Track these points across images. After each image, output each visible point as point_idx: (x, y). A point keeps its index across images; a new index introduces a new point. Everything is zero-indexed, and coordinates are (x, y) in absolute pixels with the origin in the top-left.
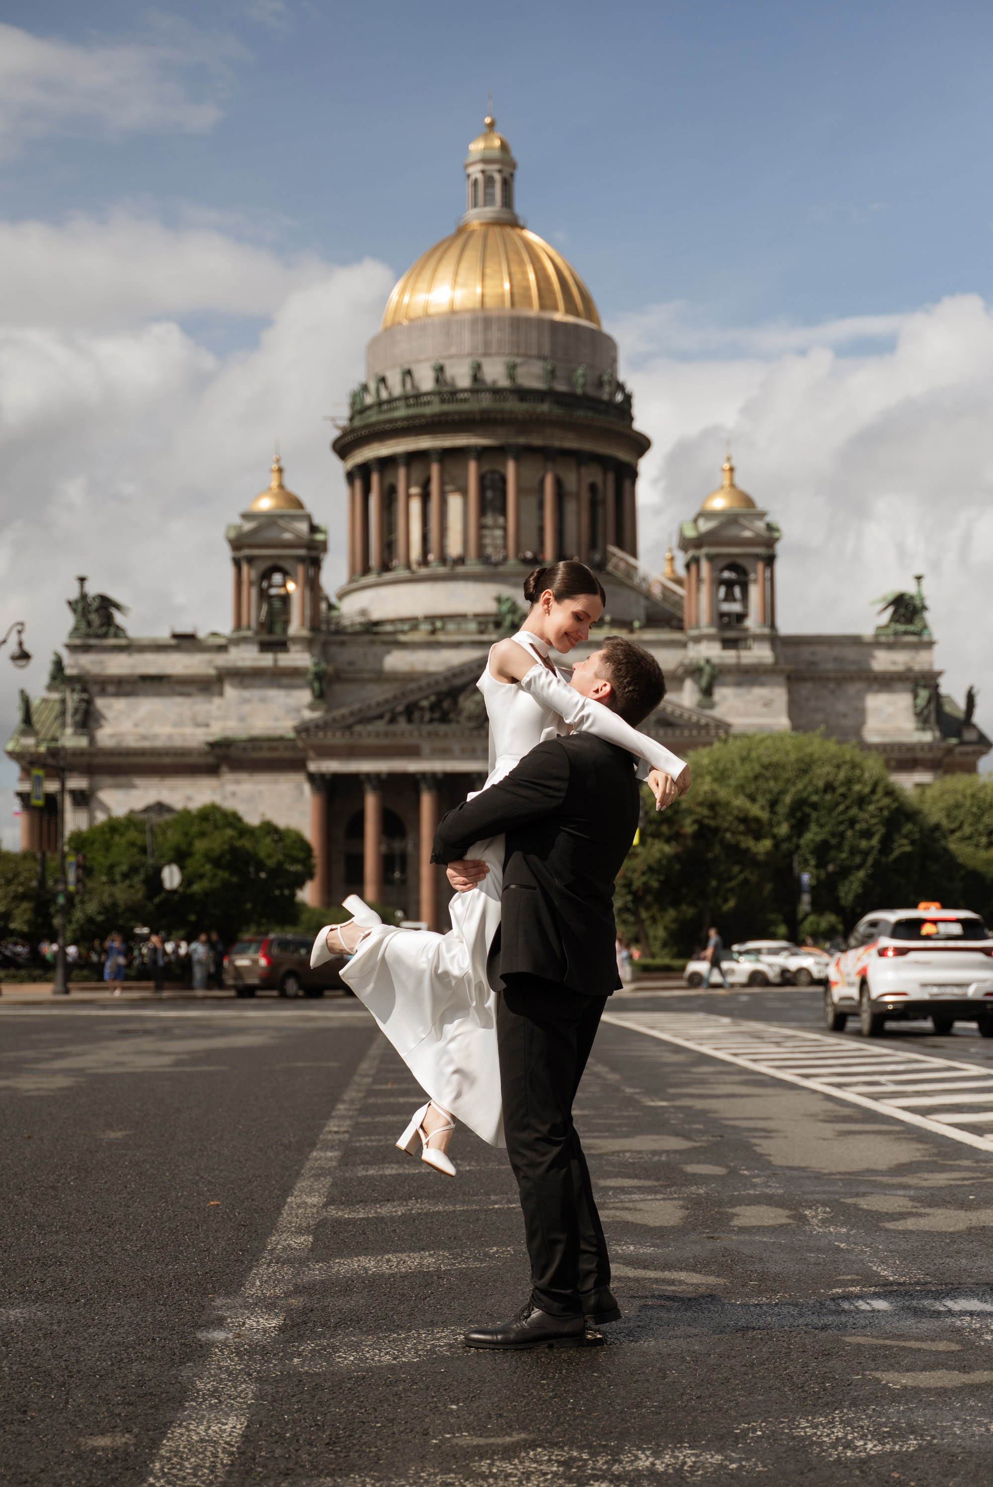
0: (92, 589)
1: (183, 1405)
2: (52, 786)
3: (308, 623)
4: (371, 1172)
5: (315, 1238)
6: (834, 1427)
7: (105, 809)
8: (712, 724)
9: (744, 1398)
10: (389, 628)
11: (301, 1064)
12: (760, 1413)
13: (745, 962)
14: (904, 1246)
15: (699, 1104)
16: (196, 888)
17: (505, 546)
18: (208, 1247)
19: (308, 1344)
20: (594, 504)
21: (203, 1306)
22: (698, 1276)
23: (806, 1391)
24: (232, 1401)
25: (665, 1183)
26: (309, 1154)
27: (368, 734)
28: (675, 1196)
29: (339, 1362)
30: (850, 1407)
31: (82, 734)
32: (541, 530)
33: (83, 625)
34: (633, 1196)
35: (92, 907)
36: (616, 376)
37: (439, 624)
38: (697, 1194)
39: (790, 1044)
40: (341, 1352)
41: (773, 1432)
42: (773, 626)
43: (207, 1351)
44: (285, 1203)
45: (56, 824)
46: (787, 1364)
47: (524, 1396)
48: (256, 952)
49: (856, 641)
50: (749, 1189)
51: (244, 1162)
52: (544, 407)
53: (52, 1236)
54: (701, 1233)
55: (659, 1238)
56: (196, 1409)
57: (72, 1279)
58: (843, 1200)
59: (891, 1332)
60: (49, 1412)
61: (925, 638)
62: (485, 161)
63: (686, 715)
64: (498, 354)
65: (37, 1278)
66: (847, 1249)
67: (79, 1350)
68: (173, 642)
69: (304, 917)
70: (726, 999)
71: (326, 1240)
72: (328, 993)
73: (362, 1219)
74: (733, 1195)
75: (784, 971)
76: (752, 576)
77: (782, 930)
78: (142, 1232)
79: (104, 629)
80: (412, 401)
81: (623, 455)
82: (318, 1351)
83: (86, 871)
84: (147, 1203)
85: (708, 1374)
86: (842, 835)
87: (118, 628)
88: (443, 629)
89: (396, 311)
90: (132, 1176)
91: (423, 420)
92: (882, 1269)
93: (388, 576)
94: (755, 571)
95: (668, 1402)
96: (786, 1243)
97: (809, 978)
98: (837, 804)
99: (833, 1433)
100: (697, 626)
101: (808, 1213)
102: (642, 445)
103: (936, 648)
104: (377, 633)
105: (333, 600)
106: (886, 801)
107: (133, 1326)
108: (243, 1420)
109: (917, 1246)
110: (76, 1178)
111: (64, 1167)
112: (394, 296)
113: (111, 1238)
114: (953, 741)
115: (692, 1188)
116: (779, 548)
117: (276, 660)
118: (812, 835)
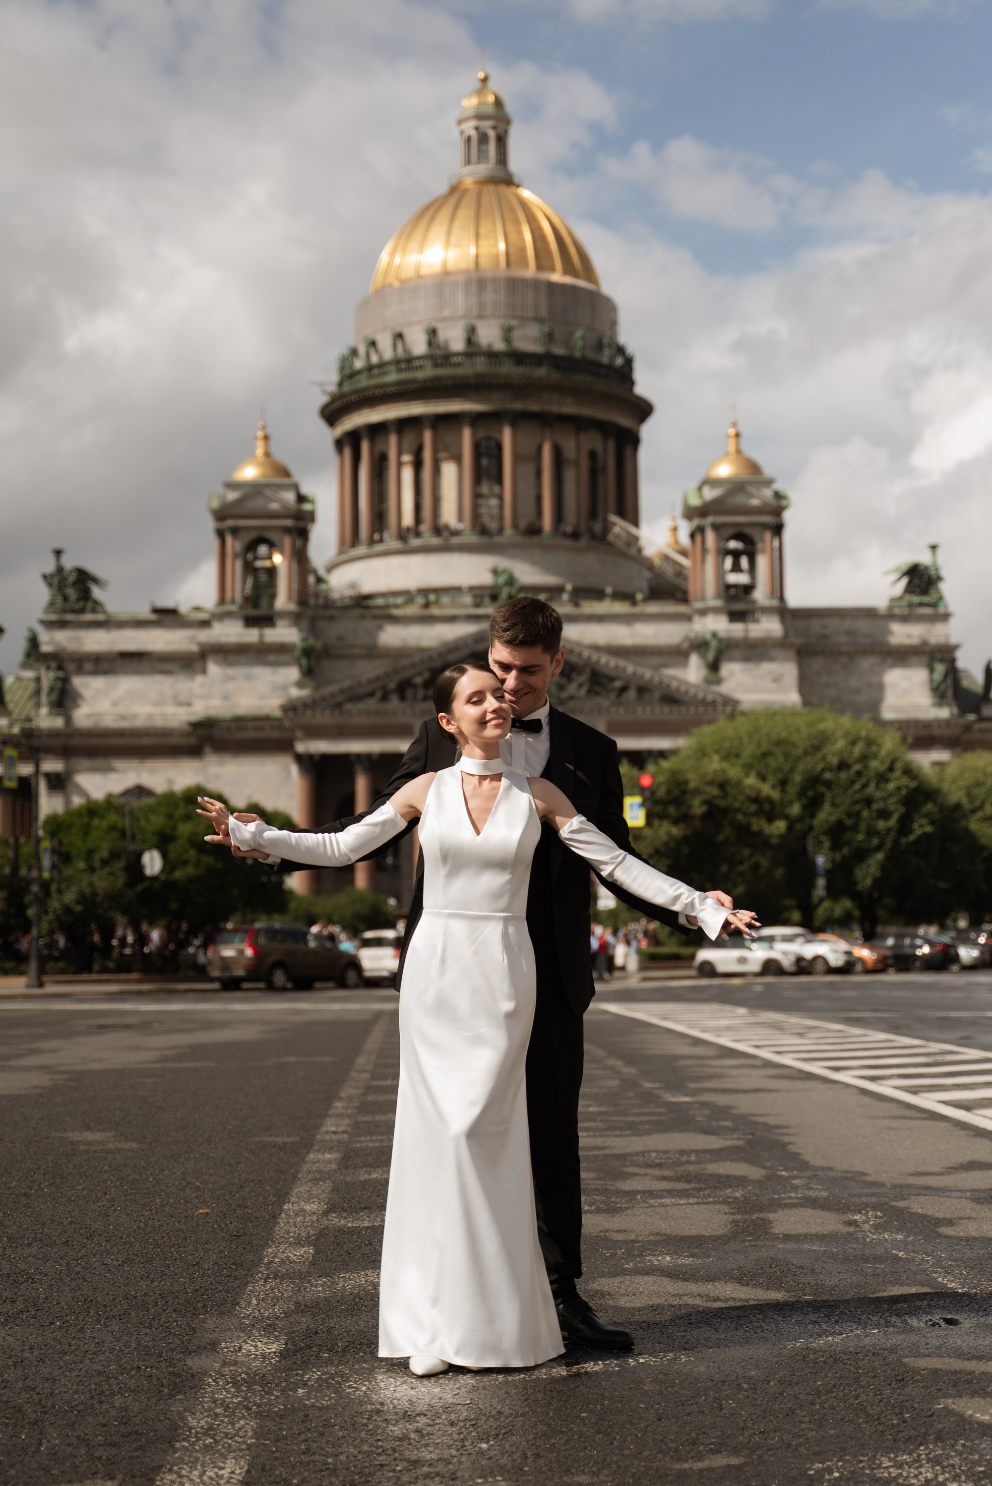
0: (69, 562)
1: (173, 1446)
2: (26, 769)
3: (295, 596)
4: (374, 1176)
5: (316, 1249)
6: (921, 1466)
7: (83, 793)
8: (719, 700)
9: (814, 1433)
10: (380, 602)
11: (292, 1059)
12: (834, 1451)
13: (758, 949)
14: (969, 1254)
15: (722, 1100)
16: (178, 874)
17: (501, 518)
18: (197, 1260)
19: (314, 1372)
20: (594, 472)
21: (193, 1329)
22: (744, 1289)
23: (884, 1423)
24: (229, 1441)
25: (697, 1186)
26: (305, 1157)
27: (358, 713)
28: (710, 1200)
29: (349, 1393)
30: (936, 1442)
31: (58, 714)
32: (539, 499)
33: (59, 601)
34: (663, 1200)
35: (70, 897)
36: (616, 337)
37: (432, 597)
38: (734, 1198)
39: (814, 1035)
40: (351, 1381)
41: (853, 1472)
42: (782, 598)
43: (200, 1381)
44: (281, 1211)
45: (30, 808)
46: (858, 1392)
47: (562, 1433)
48: (242, 942)
49: (869, 613)
50: (789, 1192)
51: (235, 1165)
52: (542, 372)
53: (23, 1249)
54: (743, 1241)
55: (697, 1247)
56: (189, 1450)
57: (46, 1299)
58: (894, 1203)
59: (969, 1353)
60: (20, 1456)
61: (941, 610)
62: (479, 117)
63: (692, 691)
64: (494, 316)
65: (7, 1297)
66: (906, 1258)
67: (54, 1381)
68: (153, 617)
69: (292, 905)
70: (740, 988)
71: (328, 1252)
72: (318, 985)
73: (367, 1228)
74: (773, 1199)
75: (800, 960)
76: (759, 546)
77: (796, 916)
78: (123, 1244)
79: (80, 605)
80: (403, 366)
81: (624, 421)
82: (326, 1380)
83: (63, 857)
84: (129, 1212)
85: (770, 1404)
86: (858, 815)
87: (96, 602)
88: (437, 602)
89: (386, 272)
90: (112, 1182)
91: (415, 385)
92: (948, 1281)
93: (379, 548)
94: (763, 541)
95: (728, 1438)
96: (838, 1252)
97: (825, 967)
98: (853, 782)
99: (921, 1473)
100: (703, 598)
101: (858, 1218)
102: (643, 410)
103: (953, 621)
104: (367, 608)
105: (322, 572)
106: (905, 781)
107: (115, 1352)
108: (242, 1463)
109: (983, 1254)
110: (51, 1185)
111: (37, 1172)
112: (384, 257)
113: (90, 1251)
114: (972, 717)
115: (727, 1191)
116: (788, 516)
117: (261, 636)
118: (826, 815)
